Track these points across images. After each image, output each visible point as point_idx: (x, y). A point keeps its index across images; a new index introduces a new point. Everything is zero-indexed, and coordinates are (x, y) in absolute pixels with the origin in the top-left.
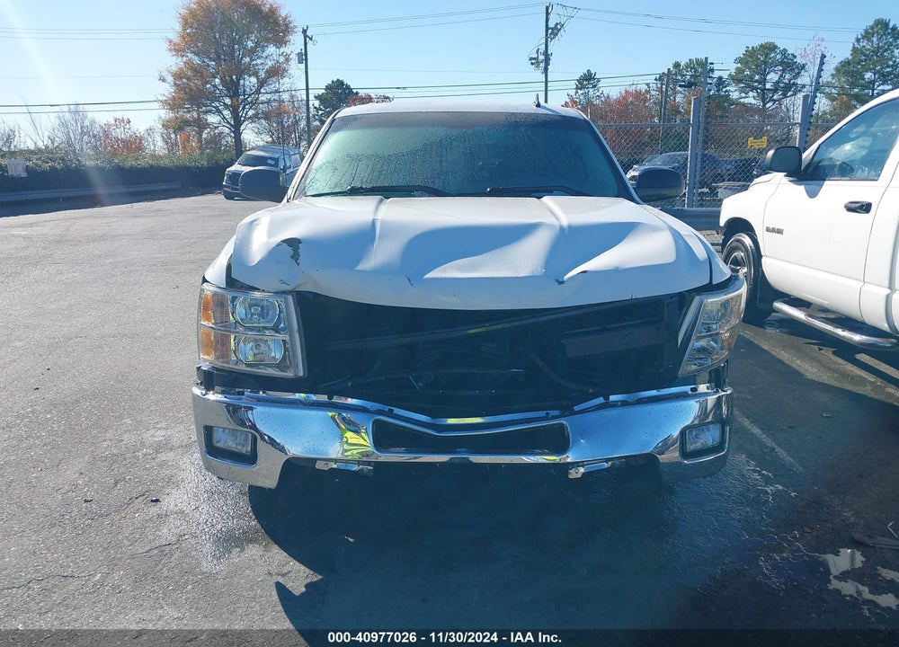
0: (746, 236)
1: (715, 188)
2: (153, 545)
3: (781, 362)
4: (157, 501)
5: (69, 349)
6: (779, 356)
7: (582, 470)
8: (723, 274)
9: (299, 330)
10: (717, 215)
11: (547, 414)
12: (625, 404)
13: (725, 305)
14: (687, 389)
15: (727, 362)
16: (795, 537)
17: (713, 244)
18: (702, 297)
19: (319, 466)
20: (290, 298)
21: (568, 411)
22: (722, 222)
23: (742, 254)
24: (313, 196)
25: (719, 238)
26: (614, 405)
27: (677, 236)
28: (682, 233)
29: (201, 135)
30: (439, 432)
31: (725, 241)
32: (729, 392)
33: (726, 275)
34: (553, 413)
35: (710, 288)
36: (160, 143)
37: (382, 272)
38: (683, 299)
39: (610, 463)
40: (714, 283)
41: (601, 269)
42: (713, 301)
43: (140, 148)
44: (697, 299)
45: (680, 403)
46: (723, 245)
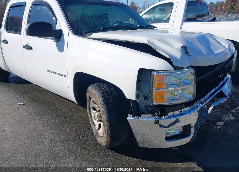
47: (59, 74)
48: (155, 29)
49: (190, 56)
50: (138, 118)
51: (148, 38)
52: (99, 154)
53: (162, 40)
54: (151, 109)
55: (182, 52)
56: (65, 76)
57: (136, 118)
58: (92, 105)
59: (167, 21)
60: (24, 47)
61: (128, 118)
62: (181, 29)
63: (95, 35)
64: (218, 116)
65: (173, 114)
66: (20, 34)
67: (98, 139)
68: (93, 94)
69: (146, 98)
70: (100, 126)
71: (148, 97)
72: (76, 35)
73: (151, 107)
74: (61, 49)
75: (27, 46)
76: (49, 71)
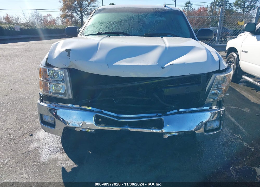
0: (235, 54)
1: (226, 38)
2: (26, 151)
3: (243, 96)
4: (32, 135)
5: (19, 83)
6: (243, 94)
7: (168, 135)
8: (225, 66)
9: (70, 82)
10: (225, 47)
11: (157, 115)
12: (185, 112)
13: (224, 78)
14: (208, 108)
15: (224, 98)
16: (244, 160)
17: (222, 56)
18: (216, 75)
19: (76, 129)
20: (66, 71)
21: (164, 114)
22: (227, 49)
23: (233, 59)
24: (85, 35)
25: (225, 54)
26: (181, 113)
27: (208, 52)
28: (210, 51)
29: (72, 20)
30: (119, 119)
31: (227, 55)
32: (224, 109)
33: (225, 67)
34: (159, 114)
35: (219, 72)
36: (60, 22)
37: (98, 62)
38: (209, 75)
39: (178, 133)
40: (221, 70)
41: (178, 63)
42: (220, 76)
43: (54, 23)
44: (213, 76)
45: (205, 113)
46: (227, 56)
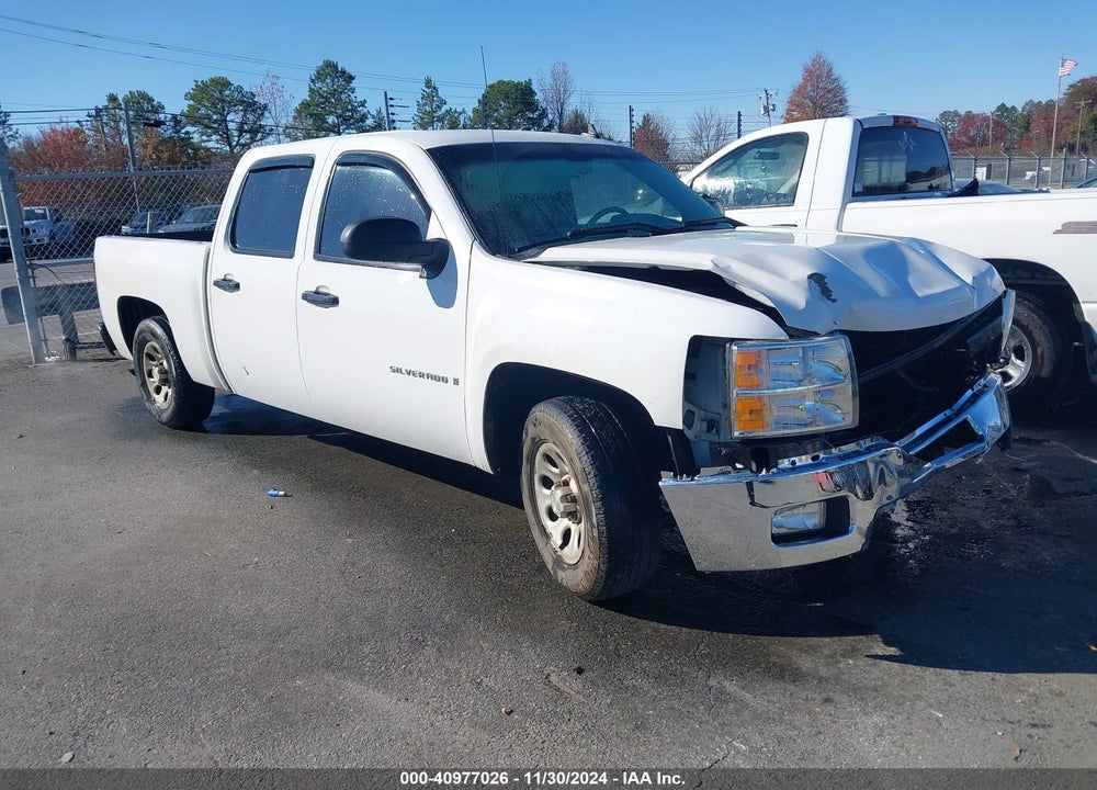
47: (435, 378)
48: (737, 228)
49: (834, 301)
50: (692, 480)
51: (712, 257)
52: (568, 618)
53: (753, 260)
54: (728, 450)
55: (810, 289)
56: (456, 382)
57: (685, 481)
58: (542, 468)
59: (789, 199)
60: (305, 297)
61: (660, 484)
62: (839, 226)
63: (552, 253)
64: (974, 522)
65: (794, 463)
66: (292, 256)
67: (561, 575)
68: (551, 427)
69: (712, 425)
70: (567, 535)
71: (718, 422)
72: (494, 255)
73: (726, 445)
74: (445, 298)
75: (317, 293)
76: (399, 371)
